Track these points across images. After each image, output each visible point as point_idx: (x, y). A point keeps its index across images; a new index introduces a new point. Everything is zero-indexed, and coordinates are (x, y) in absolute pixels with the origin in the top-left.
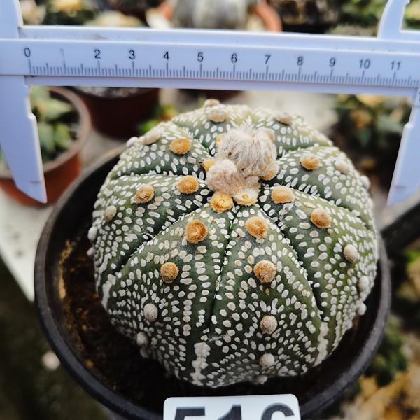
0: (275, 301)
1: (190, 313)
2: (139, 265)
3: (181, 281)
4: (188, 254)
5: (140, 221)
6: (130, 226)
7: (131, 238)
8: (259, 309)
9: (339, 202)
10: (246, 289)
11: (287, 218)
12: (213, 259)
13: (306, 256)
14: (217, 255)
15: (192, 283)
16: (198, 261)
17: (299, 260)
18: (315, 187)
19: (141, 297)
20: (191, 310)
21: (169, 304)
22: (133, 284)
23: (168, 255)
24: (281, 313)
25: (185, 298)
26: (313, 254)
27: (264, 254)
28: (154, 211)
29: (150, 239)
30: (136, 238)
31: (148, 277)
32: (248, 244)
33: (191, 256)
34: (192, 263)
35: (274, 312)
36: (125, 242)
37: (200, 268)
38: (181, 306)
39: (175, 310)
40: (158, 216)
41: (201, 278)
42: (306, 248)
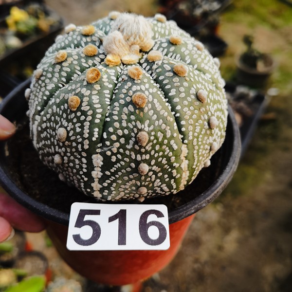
0: (147, 122)
1: (88, 131)
2: (55, 103)
3: (82, 108)
4: (87, 90)
5: (57, 75)
6: (50, 79)
7: (51, 86)
8: (135, 126)
9: (196, 66)
10: (127, 113)
11: (157, 71)
12: (105, 94)
13: (170, 94)
14: (108, 92)
15: (89, 110)
16: (94, 95)
17: (165, 98)
18: (178, 55)
19: (56, 125)
20: (88, 129)
21: (74, 126)
22: (51, 117)
23: (74, 92)
24: (152, 131)
25: (85, 120)
26: (175, 93)
27: (139, 89)
28: (67, 67)
29: (64, 86)
30: (54, 86)
31: (60, 109)
32: (129, 84)
33: (89, 92)
34: (90, 96)
35: (147, 129)
36: (47, 90)
37: (95, 99)
38: (82, 127)
39: (78, 130)
40: (69, 70)
41: (96, 106)
42: (170, 89)
